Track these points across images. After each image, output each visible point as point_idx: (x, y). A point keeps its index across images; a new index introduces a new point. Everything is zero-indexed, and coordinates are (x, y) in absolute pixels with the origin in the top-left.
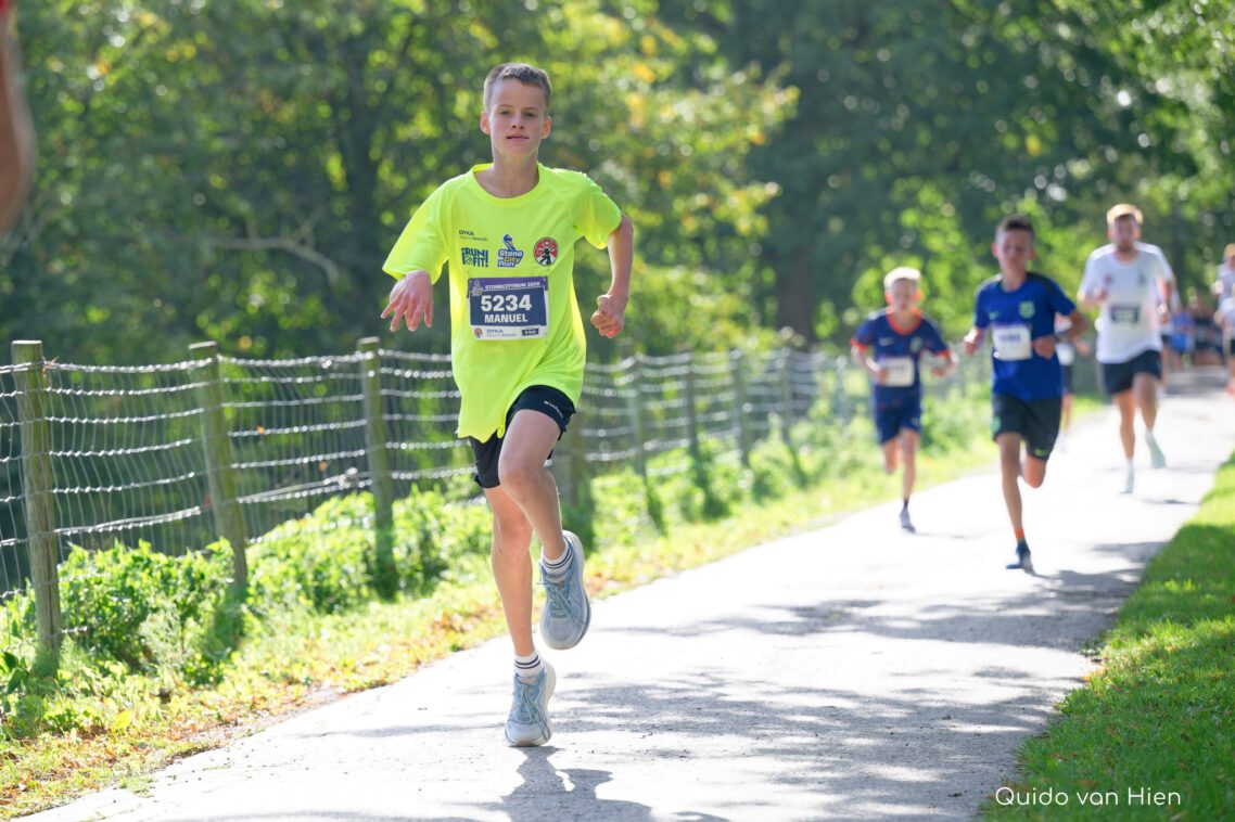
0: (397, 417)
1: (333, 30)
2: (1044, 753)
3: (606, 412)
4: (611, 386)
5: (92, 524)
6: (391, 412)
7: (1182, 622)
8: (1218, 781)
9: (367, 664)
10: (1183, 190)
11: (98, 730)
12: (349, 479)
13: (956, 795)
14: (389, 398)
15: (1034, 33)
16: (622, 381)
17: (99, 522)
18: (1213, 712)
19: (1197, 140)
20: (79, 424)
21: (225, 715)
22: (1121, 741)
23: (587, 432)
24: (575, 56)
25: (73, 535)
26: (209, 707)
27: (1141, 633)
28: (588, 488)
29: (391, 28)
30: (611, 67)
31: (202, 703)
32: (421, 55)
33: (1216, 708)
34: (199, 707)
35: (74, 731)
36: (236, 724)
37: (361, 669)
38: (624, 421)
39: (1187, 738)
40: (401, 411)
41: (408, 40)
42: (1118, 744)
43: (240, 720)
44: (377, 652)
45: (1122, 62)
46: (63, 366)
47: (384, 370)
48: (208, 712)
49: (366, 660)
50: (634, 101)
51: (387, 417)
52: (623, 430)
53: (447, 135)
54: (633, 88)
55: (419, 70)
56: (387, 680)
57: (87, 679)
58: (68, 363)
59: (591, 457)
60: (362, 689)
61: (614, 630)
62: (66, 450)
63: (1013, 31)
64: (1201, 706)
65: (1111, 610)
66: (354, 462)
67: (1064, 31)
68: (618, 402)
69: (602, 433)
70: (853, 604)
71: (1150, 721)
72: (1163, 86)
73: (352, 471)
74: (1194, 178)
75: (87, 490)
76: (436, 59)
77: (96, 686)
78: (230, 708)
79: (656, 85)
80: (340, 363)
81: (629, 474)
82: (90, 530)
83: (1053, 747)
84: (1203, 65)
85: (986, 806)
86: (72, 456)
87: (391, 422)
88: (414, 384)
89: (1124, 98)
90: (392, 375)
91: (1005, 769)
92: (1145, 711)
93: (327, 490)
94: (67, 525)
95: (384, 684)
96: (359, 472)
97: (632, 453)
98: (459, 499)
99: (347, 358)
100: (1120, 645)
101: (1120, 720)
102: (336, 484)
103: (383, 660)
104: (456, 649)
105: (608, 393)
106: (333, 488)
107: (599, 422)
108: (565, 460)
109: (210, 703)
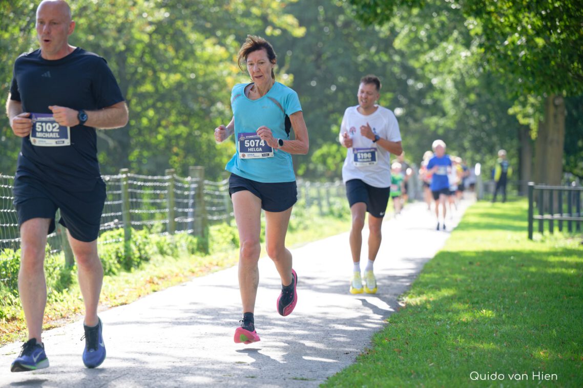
0: (134, 200)
1: (113, 48)
2: (381, 338)
3: (216, 201)
4: (218, 191)
5: (13, 238)
6: (132, 198)
7: (436, 288)
8: (448, 351)
9: (120, 296)
10: (442, 122)
11: (14, 318)
12: (115, 224)
13: (347, 353)
14: (131, 193)
15: (385, 58)
16: (222, 189)
17: (17, 237)
18: (447, 324)
19: (447, 103)
20: (10, 199)
21: (63, 314)
22: (411, 334)
23: (208, 208)
24: (207, 63)
25: (6, 243)
26: (57, 311)
27: (420, 293)
28: (208, 230)
29: (136, 48)
30: (221, 66)
31: (55, 309)
32: (147, 59)
33: (448, 322)
34: (54, 311)
35: (4, 318)
36: (68, 318)
37: (117, 298)
38: (223, 204)
39: (436, 334)
40: (136, 198)
41: (143, 53)
42: (410, 335)
43: (69, 317)
44: (123, 291)
45: (419, 72)
46: (4, 176)
47: (130, 182)
48: (57, 313)
49: (120, 294)
50: (229, 80)
51: (130, 200)
52: (222, 208)
53: (157, 90)
54: (230, 74)
55: (146, 65)
56: (127, 302)
57: (11, 299)
58: (6, 175)
59: (210, 217)
60: (117, 306)
61: (210, 286)
62: (5, 209)
63: (376, 58)
64: (442, 321)
65: (408, 284)
66: (117, 217)
67: (397, 58)
68: (221, 197)
69: (214, 209)
70: (309, 278)
71: (423, 327)
72: (435, 81)
73: (116, 221)
74: (444, 118)
75: (12, 225)
76: (154, 62)
77: (14, 301)
78: (65, 312)
79: (238, 74)
80: (113, 179)
81: (225, 225)
82: (13, 240)
83: (384, 336)
84: (450, 72)
85: (358, 358)
86: (7, 211)
87: (132, 202)
88: (140, 187)
89: (420, 85)
90: (133, 184)
91: (366, 344)
92: (421, 323)
93: (106, 228)
94: (4, 238)
95: (126, 304)
96: (119, 221)
97: (224, 216)
98: (158, 233)
99: (115, 177)
100: (412, 297)
101: (411, 326)
102: (110, 225)
103: (126, 295)
104: (155, 291)
105: (217, 193)
106: (109, 227)
107: (212, 204)
108: (199, 219)
109: (58, 310)
